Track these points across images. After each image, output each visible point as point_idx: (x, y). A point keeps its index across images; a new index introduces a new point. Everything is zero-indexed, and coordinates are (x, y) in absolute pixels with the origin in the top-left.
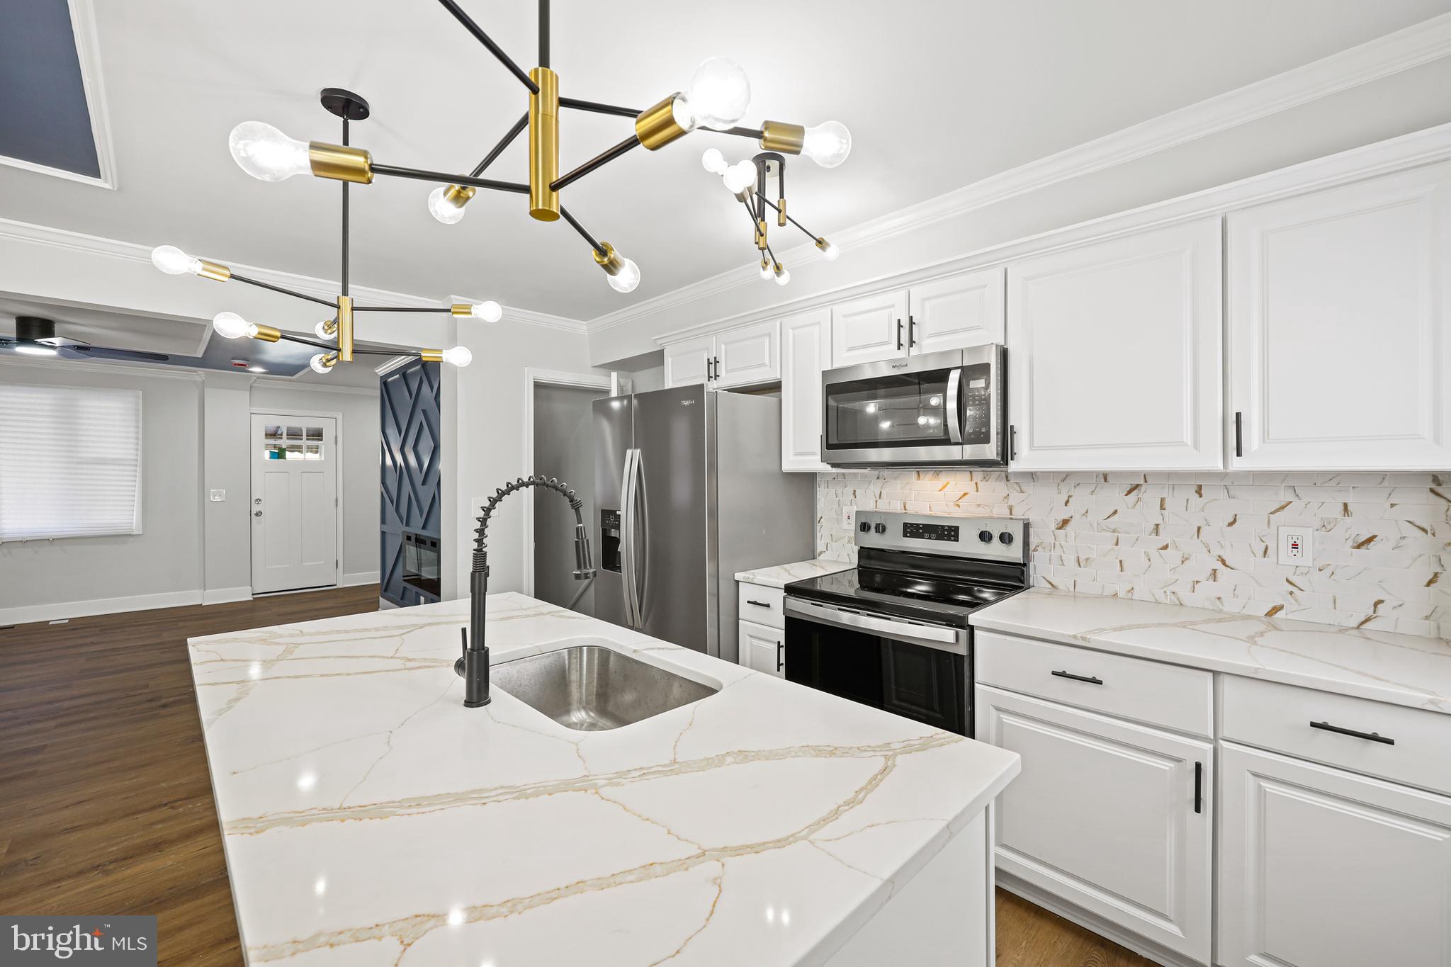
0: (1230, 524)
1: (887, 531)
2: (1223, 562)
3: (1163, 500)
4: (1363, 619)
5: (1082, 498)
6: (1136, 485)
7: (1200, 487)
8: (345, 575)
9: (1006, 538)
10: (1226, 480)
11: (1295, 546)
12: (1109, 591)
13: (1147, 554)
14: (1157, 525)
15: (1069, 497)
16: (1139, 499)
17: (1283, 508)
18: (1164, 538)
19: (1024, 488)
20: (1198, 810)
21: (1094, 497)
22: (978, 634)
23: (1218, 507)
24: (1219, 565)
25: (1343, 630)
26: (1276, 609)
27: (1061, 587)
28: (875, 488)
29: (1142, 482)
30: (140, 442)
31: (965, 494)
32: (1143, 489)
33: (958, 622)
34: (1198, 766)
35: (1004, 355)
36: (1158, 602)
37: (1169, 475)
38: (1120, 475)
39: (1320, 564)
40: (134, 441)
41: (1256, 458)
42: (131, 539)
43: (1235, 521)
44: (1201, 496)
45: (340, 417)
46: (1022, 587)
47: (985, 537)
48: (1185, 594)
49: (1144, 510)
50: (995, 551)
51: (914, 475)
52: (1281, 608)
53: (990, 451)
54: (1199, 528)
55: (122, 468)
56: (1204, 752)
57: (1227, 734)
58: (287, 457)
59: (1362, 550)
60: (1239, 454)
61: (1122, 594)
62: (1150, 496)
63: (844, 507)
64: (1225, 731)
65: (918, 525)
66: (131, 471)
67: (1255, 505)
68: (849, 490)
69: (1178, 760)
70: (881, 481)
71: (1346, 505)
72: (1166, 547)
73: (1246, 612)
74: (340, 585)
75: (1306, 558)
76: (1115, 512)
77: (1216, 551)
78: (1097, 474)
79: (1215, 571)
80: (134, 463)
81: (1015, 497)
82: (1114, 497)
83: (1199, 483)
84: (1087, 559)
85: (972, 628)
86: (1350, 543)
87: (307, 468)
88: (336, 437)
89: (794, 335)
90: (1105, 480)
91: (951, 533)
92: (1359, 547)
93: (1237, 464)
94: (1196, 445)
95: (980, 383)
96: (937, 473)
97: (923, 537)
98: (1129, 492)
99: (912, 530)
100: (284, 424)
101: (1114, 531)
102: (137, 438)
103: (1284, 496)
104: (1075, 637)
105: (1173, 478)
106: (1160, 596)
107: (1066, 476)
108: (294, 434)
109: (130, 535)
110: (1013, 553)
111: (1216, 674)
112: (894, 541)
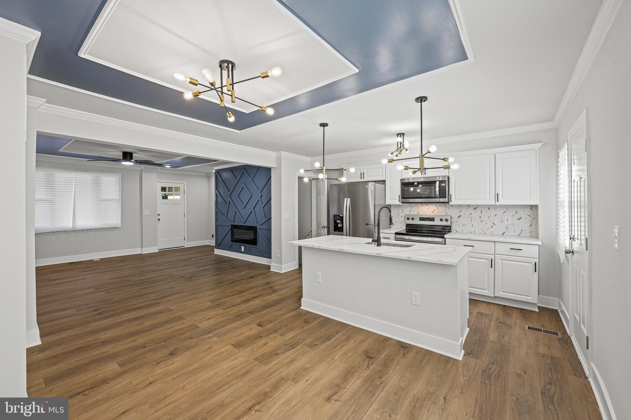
0: (495, 216)
1: (415, 220)
2: (494, 224)
3: (481, 211)
4: (519, 234)
5: (464, 211)
6: (476, 208)
7: (489, 208)
8: (188, 243)
9: (446, 220)
10: (495, 207)
11: (507, 220)
12: (470, 232)
13: (478, 223)
14: (480, 216)
15: (461, 210)
16: (476, 211)
17: (505, 212)
18: (482, 219)
19: (450, 208)
20: (492, 267)
21: (466, 210)
22: (446, 239)
23: (493, 212)
24: (493, 225)
25: (516, 236)
26: (504, 233)
27: (459, 231)
28: (409, 209)
29: (477, 207)
30: (121, 193)
31: (435, 210)
32: (477, 208)
33: (443, 237)
34: (492, 259)
35: (448, 178)
36: (480, 233)
37: (483, 205)
38: (472, 205)
39: (512, 223)
40: (118, 192)
41: (501, 202)
42: (117, 229)
43: (496, 215)
44: (489, 210)
45: (185, 183)
46: (450, 232)
47: (441, 220)
48: (486, 232)
49: (477, 213)
50: (444, 223)
51: (421, 205)
52: (505, 232)
53: (446, 200)
54: (489, 217)
55: (114, 202)
56: (493, 257)
57: (496, 253)
58: (168, 198)
59: (519, 220)
60: (498, 201)
61: (473, 232)
62: (479, 210)
63: (400, 214)
64: (497, 253)
65: (423, 218)
66: (118, 203)
67: (500, 212)
68: (401, 209)
69: (488, 259)
70: (411, 207)
71: (516, 211)
72: (482, 221)
73: (498, 234)
74: (186, 247)
75: (509, 222)
76: (471, 214)
77: (492, 222)
78: (467, 205)
79: (492, 226)
80: (118, 200)
81: (447, 211)
82: (471, 210)
83: (489, 207)
84: (465, 225)
85: (445, 238)
86: (517, 219)
87: (175, 202)
88: (184, 191)
89: (390, 169)
90: (469, 206)
91: (433, 219)
92: (518, 220)
93: (497, 203)
94: (490, 200)
95: (444, 185)
96: (427, 205)
97: (425, 221)
98: (474, 209)
99: (422, 219)
100: (167, 185)
101: (471, 218)
102: (120, 191)
103: (505, 210)
104: (468, 238)
105: (483, 206)
106: (481, 232)
107: (460, 206)
108: (170, 189)
109: (117, 228)
110: (448, 224)
111: (495, 242)
112: (417, 222)
